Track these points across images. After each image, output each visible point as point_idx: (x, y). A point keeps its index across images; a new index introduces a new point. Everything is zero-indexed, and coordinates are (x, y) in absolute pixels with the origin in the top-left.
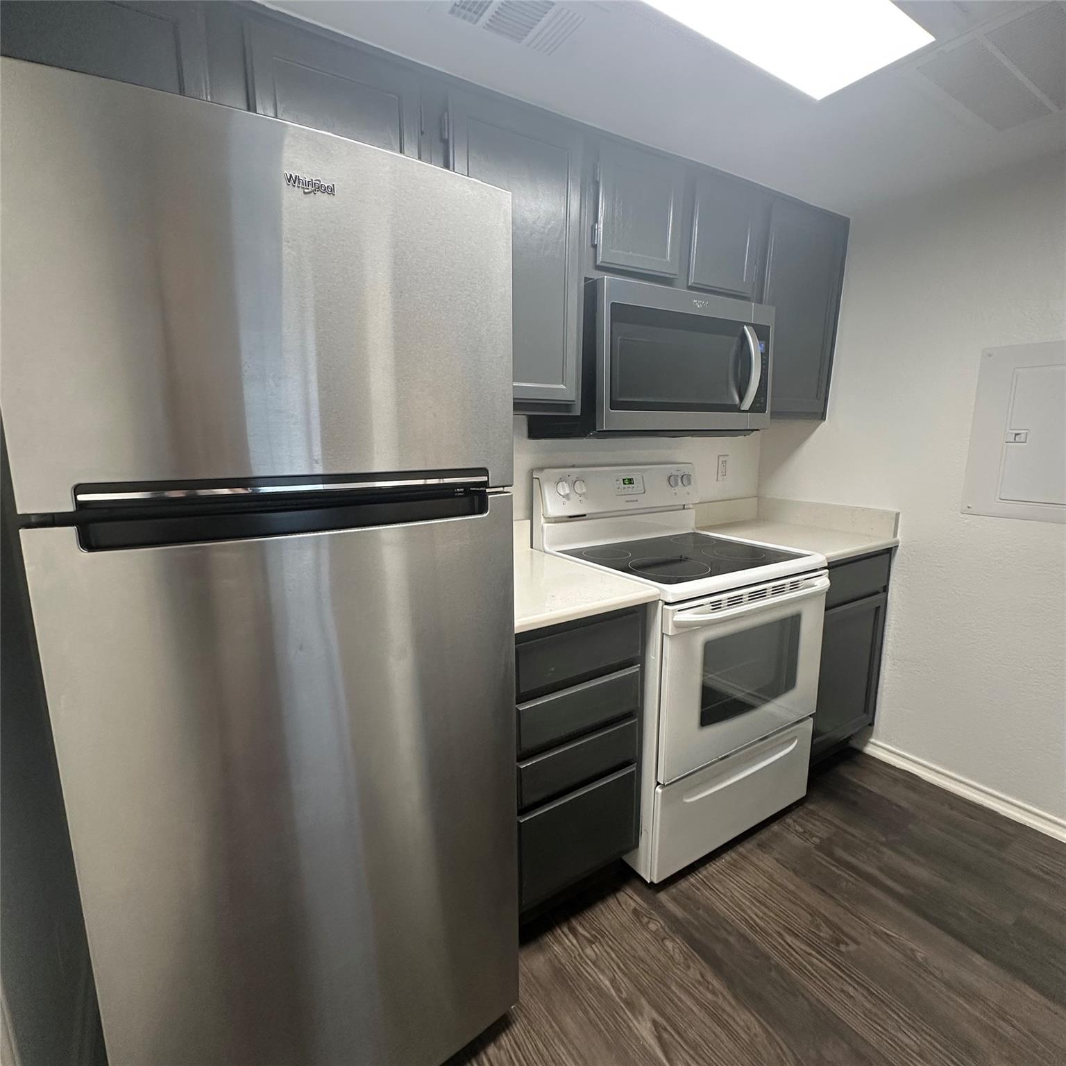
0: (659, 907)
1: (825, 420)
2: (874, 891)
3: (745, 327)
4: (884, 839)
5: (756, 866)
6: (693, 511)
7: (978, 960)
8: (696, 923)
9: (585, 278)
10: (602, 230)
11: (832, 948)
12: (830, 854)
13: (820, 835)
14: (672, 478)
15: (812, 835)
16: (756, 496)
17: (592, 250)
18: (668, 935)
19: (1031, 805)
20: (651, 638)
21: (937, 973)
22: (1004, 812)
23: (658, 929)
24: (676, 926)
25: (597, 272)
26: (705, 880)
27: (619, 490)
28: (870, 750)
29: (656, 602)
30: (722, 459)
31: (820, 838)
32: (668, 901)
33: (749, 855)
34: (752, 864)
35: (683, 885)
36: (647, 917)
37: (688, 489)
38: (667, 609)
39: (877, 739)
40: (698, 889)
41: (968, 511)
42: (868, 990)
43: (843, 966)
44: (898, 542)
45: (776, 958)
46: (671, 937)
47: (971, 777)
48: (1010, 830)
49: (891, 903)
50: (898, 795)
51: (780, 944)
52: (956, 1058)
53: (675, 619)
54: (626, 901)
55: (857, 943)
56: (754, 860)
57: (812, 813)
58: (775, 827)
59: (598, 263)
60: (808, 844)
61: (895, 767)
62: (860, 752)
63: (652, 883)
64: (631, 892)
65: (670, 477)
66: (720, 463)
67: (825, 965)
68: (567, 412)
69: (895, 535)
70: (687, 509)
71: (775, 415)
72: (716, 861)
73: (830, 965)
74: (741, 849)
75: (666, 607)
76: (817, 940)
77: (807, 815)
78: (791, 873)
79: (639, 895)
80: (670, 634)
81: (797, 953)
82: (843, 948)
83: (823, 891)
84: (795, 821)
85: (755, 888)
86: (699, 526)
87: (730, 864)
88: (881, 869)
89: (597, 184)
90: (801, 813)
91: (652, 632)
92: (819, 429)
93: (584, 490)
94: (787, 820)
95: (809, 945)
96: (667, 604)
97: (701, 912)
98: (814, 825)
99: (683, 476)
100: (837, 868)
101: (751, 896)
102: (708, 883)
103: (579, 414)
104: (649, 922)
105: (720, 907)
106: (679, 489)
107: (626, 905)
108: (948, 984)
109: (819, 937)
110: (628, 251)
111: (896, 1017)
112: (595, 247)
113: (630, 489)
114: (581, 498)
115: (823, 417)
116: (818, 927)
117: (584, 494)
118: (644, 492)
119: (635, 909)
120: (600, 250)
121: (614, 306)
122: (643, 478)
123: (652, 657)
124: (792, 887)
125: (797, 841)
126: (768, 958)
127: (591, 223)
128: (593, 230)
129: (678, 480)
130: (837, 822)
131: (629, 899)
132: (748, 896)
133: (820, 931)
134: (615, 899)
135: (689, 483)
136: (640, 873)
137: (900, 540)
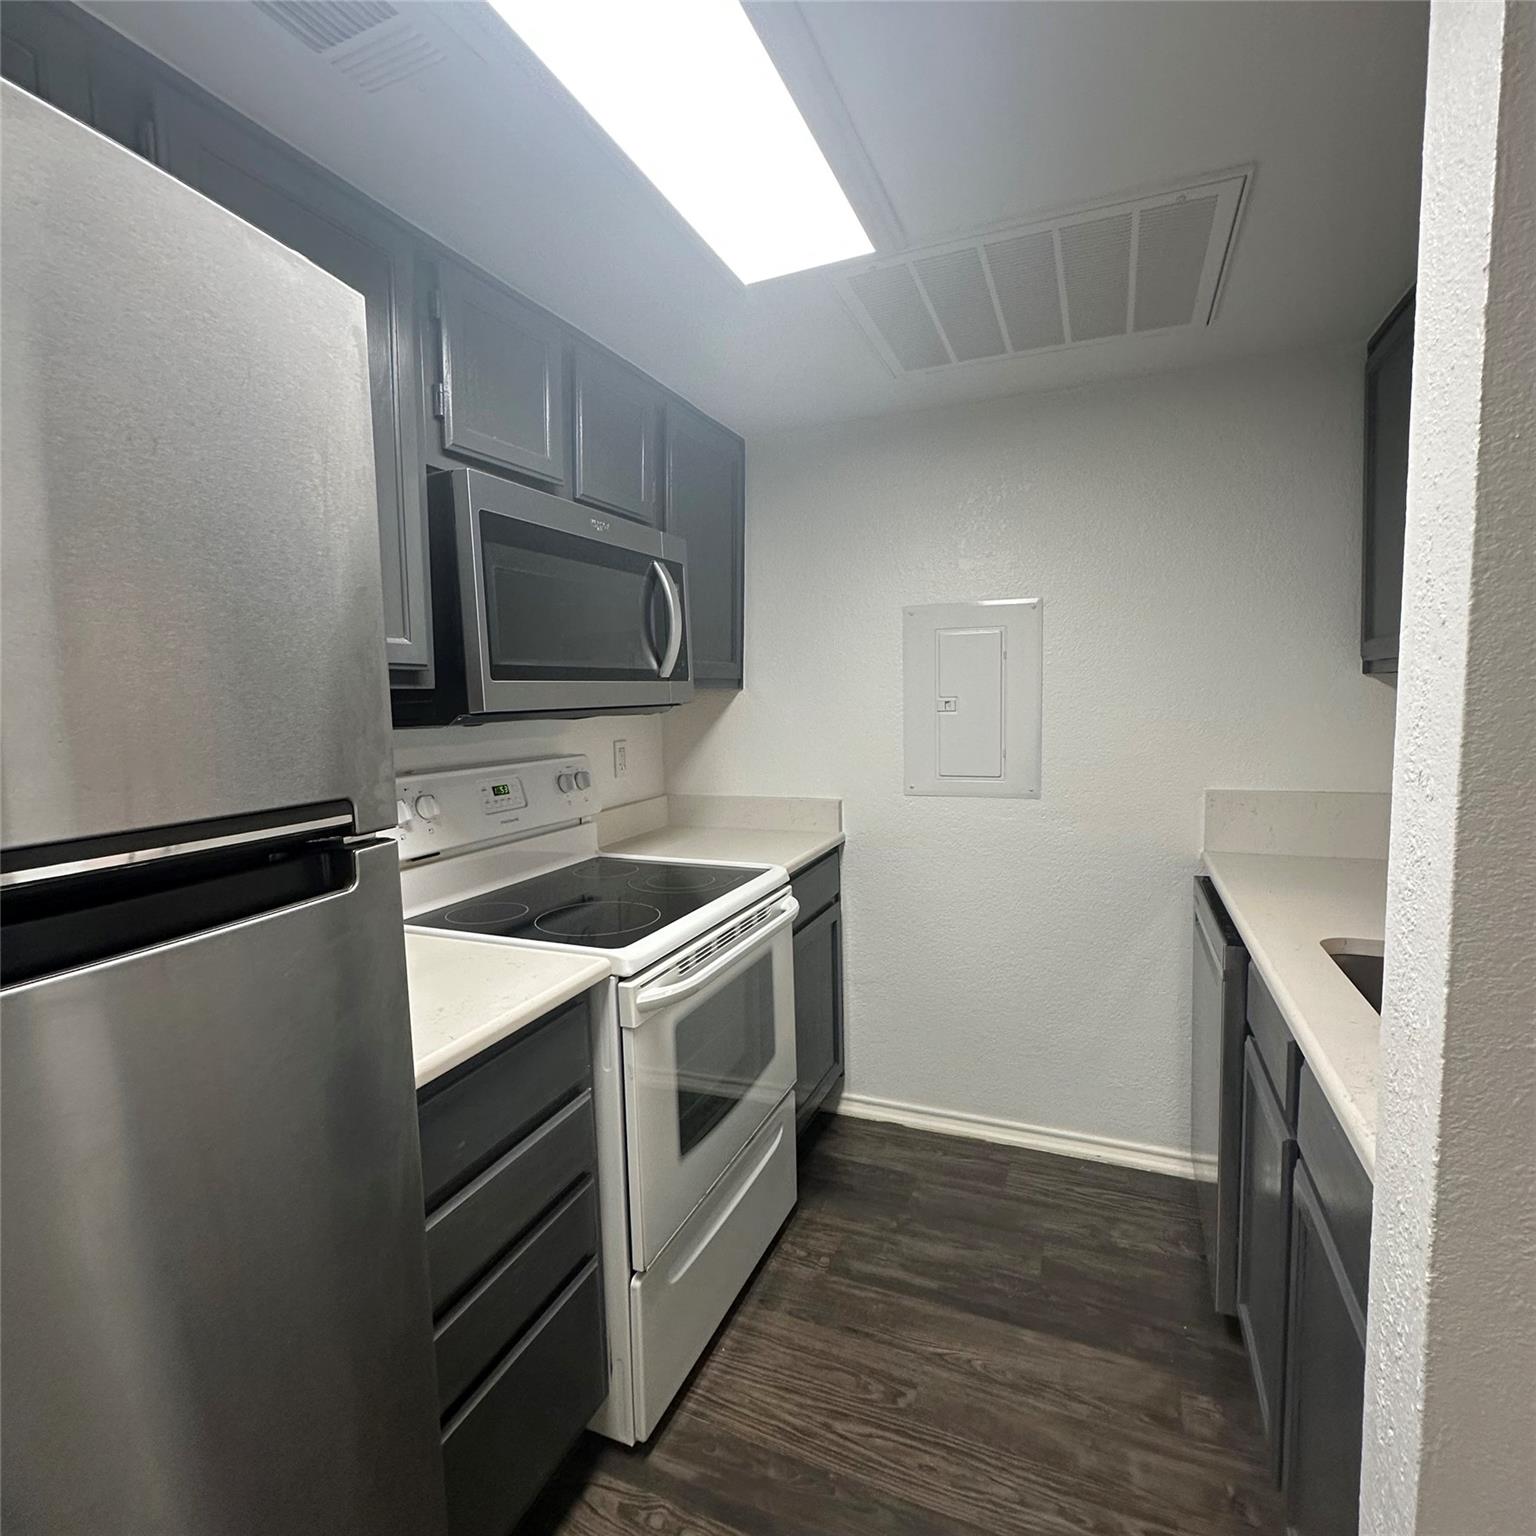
0: (660, 1482)
1: (742, 688)
2: (908, 1302)
3: (656, 563)
4: (895, 1224)
5: (769, 1337)
6: (594, 825)
7: (1029, 1336)
8: (717, 1475)
9: (428, 466)
10: (450, 395)
11: (889, 1410)
12: (847, 1273)
13: (826, 1251)
14: (563, 779)
15: (819, 1255)
16: (663, 795)
17: (435, 424)
18: (684, 1521)
19: (1011, 1120)
20: (602, 1040)
21: (999, 1377)
22: (990, 1137)
23: (666, 1522)
24: (689, 1496)
25: (444, 459)
26: (708, 1395)
27: (489, 806)
28: (847, 1108)
29: (605, 982)
30: (618, 745)
31: (829, 1255)
32: (668, 1461)
33: (754, 1323)
34: (761, 1334)
35: (682, 1419)
36: (645, 1509)
37: (586, 792)
38: (627, 988)
39: (850, 1091)
40: (702, 1415)
41: (911, 792)
42: (945, 1446)
43: (909, 1429)
44: (844, 837)
45: (834, 1467)
46: (688, 1522)
47: (951, 1107)
48: (1000, 1157)
49: (930, 1308)
50: (890, 1157)
51: (832, 1441)
52: (1054, 1481)
53: (639, 1001)
54: (603, 1500)
55: (913, 1386)
56: (762, 1326)
57: (810, 1222)
58: (773, 1264)
59: (447, 446)
60: (820, 1271)
61: (874, 1122)
62: (834, 1116)
63: (637, 1443)
64: (609, 1478)
65: (560, 777)
66: (617, 750)
67: (890, 1440)
68: (409, 683)
69: (841, 830)
70: (585, 823)
71: (699, 682)
72: (714, 1355)
73: (896, 1438)
74: (740, 1319)
75: (621, 984)
76: (870, 1408)
77: (804, 1228)
78: (812, 1325)
79: (618, 1477)
80: (634, 1026)
81: (856, 1443)
82: (902, 1403)
83: (855, 1331)
84: (793, 1244)
85: (775, 1371)
86: (604, 845)
87: (733, 1351)
88: (903, 1267)
89: (436, 323)
90: (796, 1229)
91: (602, 1030)
92: (736, 701)
93: (436, 811)
94: (783, 1247)
95: (867, 1423)
96: (622, 979)
97: (718, 1453)
98: (818, 1239)
99: (576, 774)
100: (860, 1289)
101: (776, 1387)
102: (714, 1398)
103: (432, 687)
104: (648, 1518)
105: (741, 1429)
106: (574, 795)
107: (604, 1507)
108: (1014, 1387)
109: (871, 1403)
110: (492, 436)
111: (984, 1467)
112: (440, 419)
113: (504, 803)
114: (431, 825)
115: (739, 684)
116: (866, 1389)
117: (434, 818)
118: (526, 805)
119: (621, 1504)
120: (450, 423)
121: (485, 517)
122: (521, 782)
123: (607, 1070)
124: (819, 1345)
125: (803, 1272)
126: (826, 1473)
127: (431, 381)
128: (436, 394)
129: (571, 782)
130: (839, 1222)
131: (607, 1492)
132: (772, 1389)
133: (869, 1392)
134: (584, 1507)
135: (587, 784)
136: (616, 1438)
137: (846, 834)
